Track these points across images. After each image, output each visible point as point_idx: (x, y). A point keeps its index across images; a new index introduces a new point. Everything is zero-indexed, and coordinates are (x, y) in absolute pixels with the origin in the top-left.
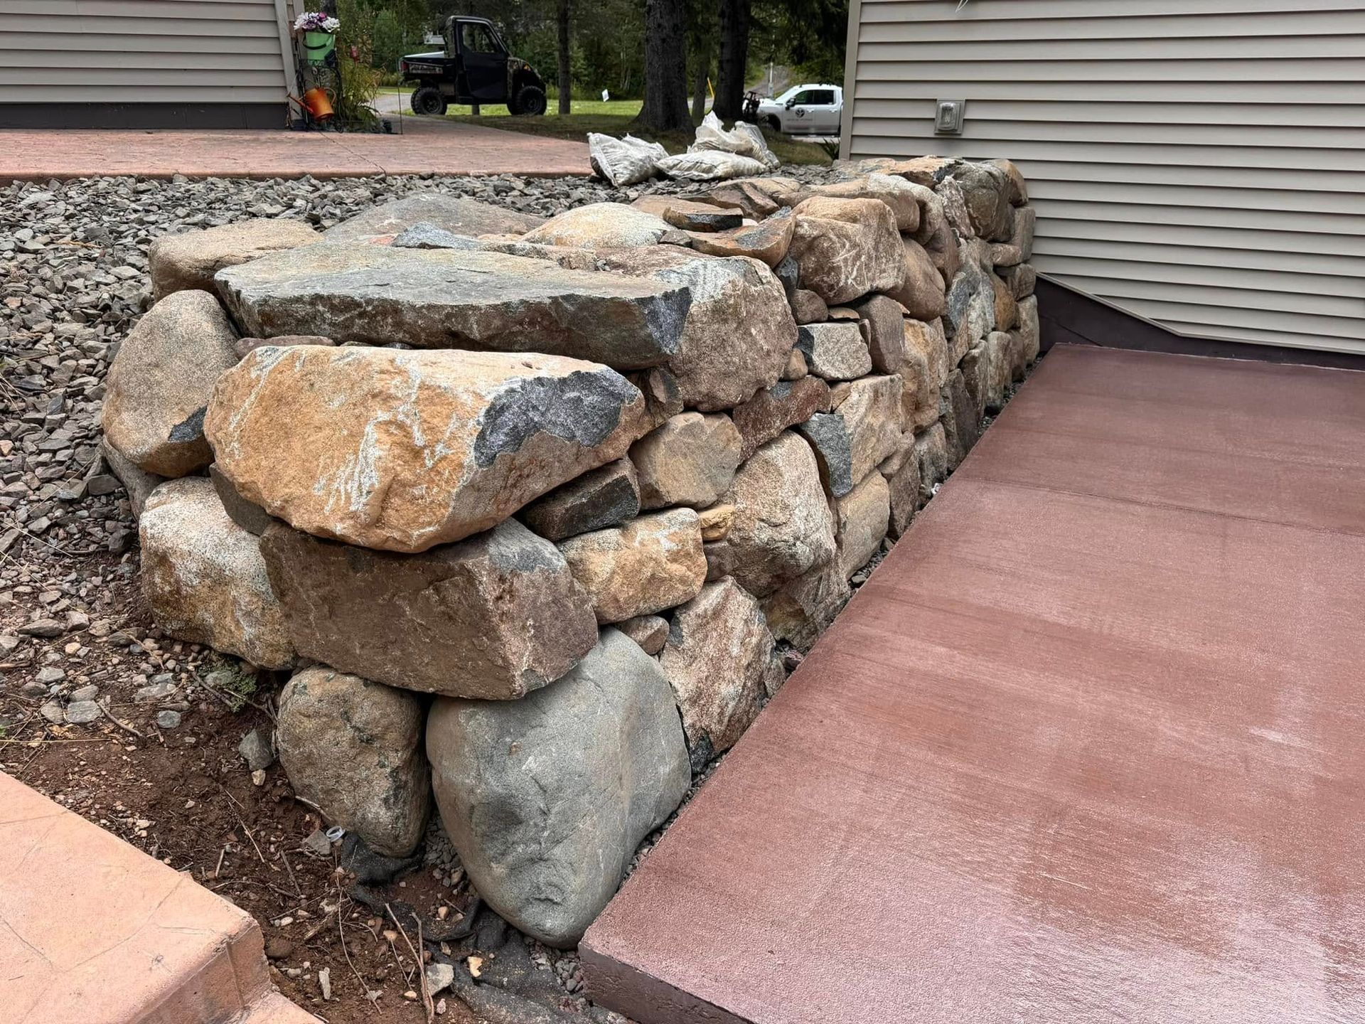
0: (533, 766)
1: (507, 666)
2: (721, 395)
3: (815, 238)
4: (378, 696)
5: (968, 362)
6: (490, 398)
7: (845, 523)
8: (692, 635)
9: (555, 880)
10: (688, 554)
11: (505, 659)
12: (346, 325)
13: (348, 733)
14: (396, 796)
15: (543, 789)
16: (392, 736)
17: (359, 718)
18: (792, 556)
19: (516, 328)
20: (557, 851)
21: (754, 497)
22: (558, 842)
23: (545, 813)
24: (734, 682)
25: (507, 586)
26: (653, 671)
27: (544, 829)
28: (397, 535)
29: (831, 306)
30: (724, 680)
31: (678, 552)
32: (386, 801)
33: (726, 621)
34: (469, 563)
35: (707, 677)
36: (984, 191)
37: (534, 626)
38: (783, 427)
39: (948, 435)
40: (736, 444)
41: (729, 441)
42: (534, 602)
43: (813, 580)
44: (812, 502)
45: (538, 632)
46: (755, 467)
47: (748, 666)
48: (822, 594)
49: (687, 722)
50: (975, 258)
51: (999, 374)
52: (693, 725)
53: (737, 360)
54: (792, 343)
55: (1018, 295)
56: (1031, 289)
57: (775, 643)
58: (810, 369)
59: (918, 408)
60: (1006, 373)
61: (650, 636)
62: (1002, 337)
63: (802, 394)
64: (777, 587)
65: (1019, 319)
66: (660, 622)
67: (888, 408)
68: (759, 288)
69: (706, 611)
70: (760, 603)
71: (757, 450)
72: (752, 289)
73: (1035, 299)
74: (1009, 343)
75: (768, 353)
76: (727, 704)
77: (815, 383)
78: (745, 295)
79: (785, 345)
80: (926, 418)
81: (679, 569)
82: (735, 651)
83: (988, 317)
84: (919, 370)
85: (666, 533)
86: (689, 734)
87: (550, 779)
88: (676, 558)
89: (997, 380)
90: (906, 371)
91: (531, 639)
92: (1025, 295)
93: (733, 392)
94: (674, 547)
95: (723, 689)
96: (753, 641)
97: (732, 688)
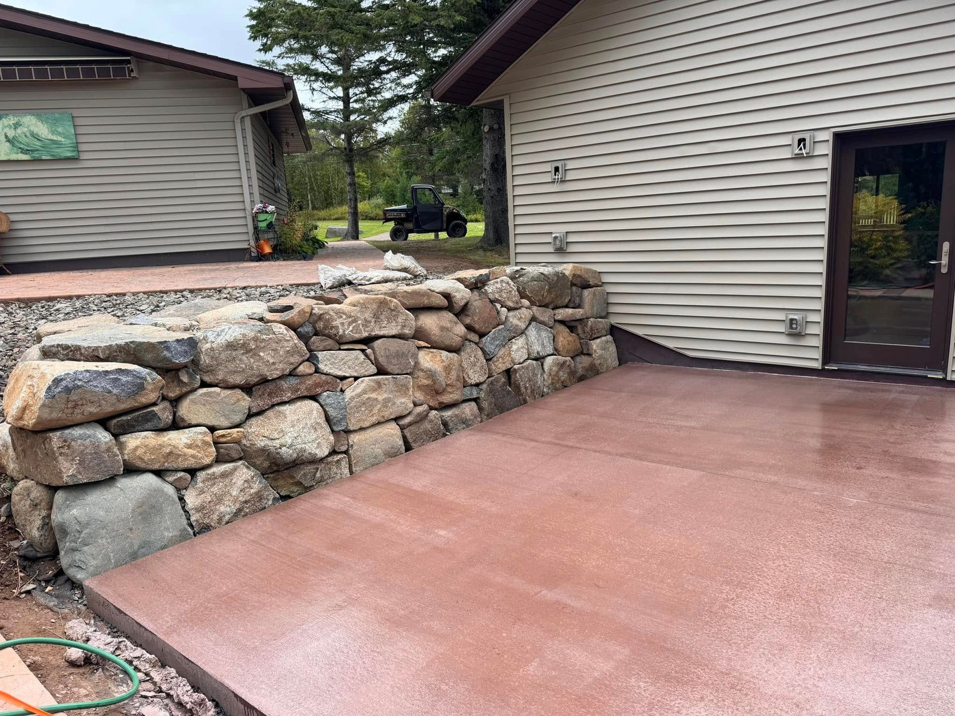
0: (75, 513)
1: (61, 472)
2: (231, 380)
3: (321, 315)
4: (40, 488)
5: (512, 372)
6: (56, 376)
7: (352, 445)
8: (203, 482)
9: (83, 559)
10: (197, 446)
11: (60, 470)
12: (67, 355)
13: (29, 502)
14: (43, 527)
15: (79, 523)
16: (43, 504)
17: (32, 496)
18: (278, 453)
19: (115, 354)
20: (86, 548)
21: (264, 426)
22: (86, 545)
23: (80, 532)
24: (230, 506)
25: (67, 444)
26: (163, 491)
27: (79, 538)
28: (26, 423)
29: (340, 344)
30: (224, 504)
31: (192, 444)
32: (38, 528)
33: (232, 479)
34: (51, 434)
35: (209, 502)
36: (535, 283)
37: (79, 460)
38: (293, 397)
39: (480, 409)
40: (245, 402)
41: (239, 400)
42: (82, 451)
43: (309, 469)
44: (305, 430)
45: (81, 462)
46: (270, 413)
47: (246, 502)
48: (322, 477)
49: (193, 519)
50: (521, 318)
51: (552, 379)
52: (197, 521)
53: (243, 366)
54: (301, 359)
55: (591, 336)
56: (604, 332)
57: (278, 496)
58: (317, 371)
59: (437, 393)
60: (562, 379)
61: (176, 479)
62: (557, 359)
63: (309, 382)
64: (275, 468)
65: (588, 349)
66: (182, 474)
67: (397, 391)
68: (271, 336)
69: (214, 473)
70: (266, 476)
71: (273, 406)
72: (264, 337)
73: (609, 338)
74: (565, 362)
75: (274, 363)
76: (224, 516)
77: (324, 377)
78: (255, 339)
79: (292, 360)
80: (447, 399)
81: (191, 452)
82: (234, 493)
83: (537, 348)
84: (431, 374)
85: (186, 436)
86: (194, 524)
87: (83, 519)
88: (189, 446)
89: (550, 382)
90: (421, 374)
91: (76, 464)
92: (599, 335)
93: (239, 379)
94: (189, 442)
95: (222, 509)
96: (252, 491)
97: (227, 510)
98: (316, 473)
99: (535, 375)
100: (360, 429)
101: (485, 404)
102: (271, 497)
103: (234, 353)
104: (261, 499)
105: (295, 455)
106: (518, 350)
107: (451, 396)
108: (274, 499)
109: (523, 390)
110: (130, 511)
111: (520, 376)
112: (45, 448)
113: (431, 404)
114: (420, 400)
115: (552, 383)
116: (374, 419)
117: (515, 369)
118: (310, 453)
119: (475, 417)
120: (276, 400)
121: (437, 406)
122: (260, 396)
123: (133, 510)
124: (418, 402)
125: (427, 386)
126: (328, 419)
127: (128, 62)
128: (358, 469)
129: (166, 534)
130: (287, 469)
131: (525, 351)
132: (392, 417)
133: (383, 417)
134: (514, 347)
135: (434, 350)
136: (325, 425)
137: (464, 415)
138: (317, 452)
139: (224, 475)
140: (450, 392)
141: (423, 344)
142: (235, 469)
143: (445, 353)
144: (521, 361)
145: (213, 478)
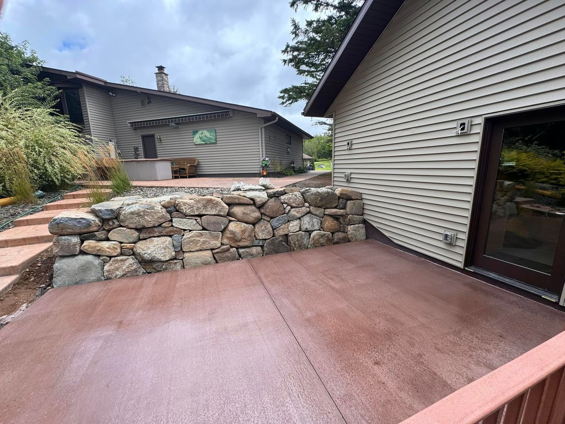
2: (130, 226)
3: (178, 204)
5: (288, 236)
7: (185, 257)
8: (112, 261)
10: (111, 248)
21: (144, 245)
22: (58, 276)
23: (57, 272)
29: (186, 216)
33: (125, 262)
35: (113, 269)
36: (313, 196)
38: (159, 235)
39: (263, 250)
40: (136, 234)
41: (133, 234)
43: (160, 264)
44: (159, 249)
46: (148, 240)
47: (129, 272)
48: (166, 268)
49: (105, 274)
50: (299, 211)
51: (315, 241)
52: (106, 275)
53: (136, 221)
54: (165, 221)
56: (359, 222)
57: (145, 272)
58: (172, 226)
59: (236, 241)
60: (321, 242)
62: (321, 233)
63: (167, 230)
64: (144, 261)
65: (345, 229)
66: (106, 257)
67: (212, 238)
68: (152, 211)
69: (118, 259)
70: (141, 263)
71: (150, 237)
72: (149, 211)
73: (361, 225)
74: (325, 234)
75: (150, 221)
76: (118, 275)
77: (175, 229)
78: (144, 211)
79: (160, 220)
80: (241, 244)
81: (108, 250)
82: (124, 268)
83: (307, 226)
84: (233, 233)
85: (108, 244)
86: (105, 276)
87: (59, 268)
88: (108, 248)
89: (312, 243)
90: (228, 232)
91: (59, 249)
92: (354, 224)
93: (132, 226)
94: (108, 246)
95: (117, 273)
96: (132, 268)
97: (120, 273)
98: (163, 266)
99: (303, 239)
100: (190, 251)
101: (267, 249)
103: (133, 216)
104: (137, 272)
105: (150, 258)
106: (293, 226)
107: (244, 243)
108: (143, 273)
109: (293, 244)
110: (77, 268)
111: (292, 238)
113: (232, 245)
114: (226, 243)
115: (315, 244)
116: (198, 248)
117: (290, 235)
119: (260, 254)
120: (151, 235)
121: (235, 246)
122: (145, 233)
123: (78, 268)
124: (224, 244)
125: (230, 237)
126: (174, 245)
127: (229, 112)
128: (188, 267)
129: (91, 278)
130: (148, 263)
131: (298, 227)
132: (210, 248)
133: (203, 248)
134: (291, 225)
135: (238, 222)
136: (171, 248)
137: (252, 252)
138: (162, 258)
139: (122, 260)
140: (243, 241)
141: (233, 219)
142: (128, 259)
143: (244, 224)
144: (294, 231)
145: (117, 261)
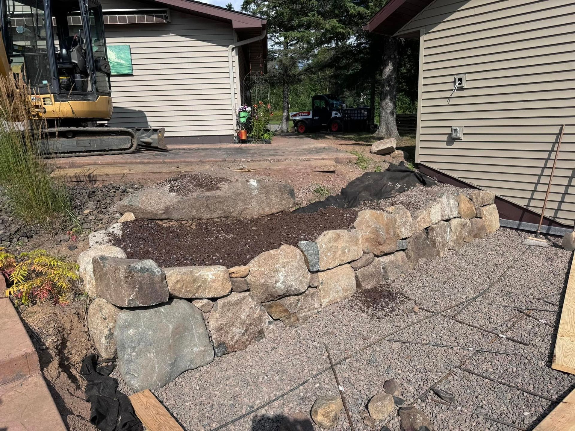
0: (132, 332)
1: (124, 296)
4: (109, 306)
5: (430, 230)
7: (321, 282)
8: (222, 307)
10: (219, 281)
13: (100, 316)
14: (108, 337)
16: (110, 318)
17: (104, 312)
18: (274, 288)
24: (240, 328)
25: (131, 275)
30: (235, 326)
31: (215, 280)
33: (242, 307)
34: (120, 266)
35: (226, 324)
37: (138, 288)
39: (408, 257)
42: (141, 282)
43: (293, 299)
44: (292, 271)
45: (140, 290)
47: (250, 324)
48: (302, 306)
49: (213, 337)
51: (457, 236)
52: (216, 338)
55: (482, 203)
56: (491, 202)
57: (271, 319)
59: (380, 244)
60: (464, 236)
61: (202, 306)
62: (461, 221)
64: (271, 299)
65: (480, 214)
66: (206, 301)
67: (351, 241)
69: (230, 301)
70: (264, 304)
73: (494, 206)
74: (466, 224)
76: (235, 335)
80: (386, 248)
81: (214, 285)
82: (243, 317)
83: (448, 212)
84: (376, 231)
85: (212, 273)
86: (215, 340)
89: (455, 238)
90: (369, 230)
91: (136, 291)
92: (488, 204)
94: (214, 277)
95: (234, 329)
96: (255, 316)
97: (238, 330)
98: (297, 303)
99: (445, 232)
100: (327, 270)
101: (412, 254)
102: (267, 321)
104: (261, 322)
105: (286, 290)
106: (435, 213)
107: (389, 247)
108: (269, 322)
109: (437, 244)
110: (170, 331)
111: (436, 233)
112: (115, 276)
113: (375, 253)
114: (368, 249)
115: (457, 239)
116: (337, 263)
117: (432, 228)
118: (296, 289)
119: (405, 263)
121: (379, 254)
124: (366, 251)
125: (373, 238)
126: (306, 262)
127: (165, 12)
128: (325, 300)
130: (278, 299)
131: (439, 214)
132: (349, 261)
133: (343, 260)
134: (433, 211)
136: (305, 267)
137: (397, 262)
138: (300, 288)
139: (238, 303)
140: (388, 244)
142: (244, 298)
143: (385, 214)
144: (437, 222)
145: (229, 304)
